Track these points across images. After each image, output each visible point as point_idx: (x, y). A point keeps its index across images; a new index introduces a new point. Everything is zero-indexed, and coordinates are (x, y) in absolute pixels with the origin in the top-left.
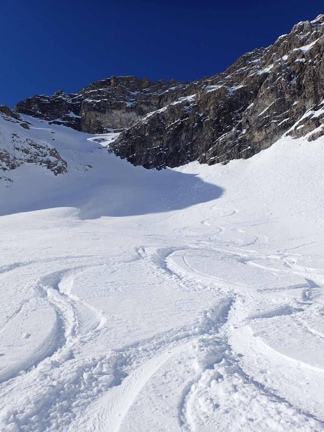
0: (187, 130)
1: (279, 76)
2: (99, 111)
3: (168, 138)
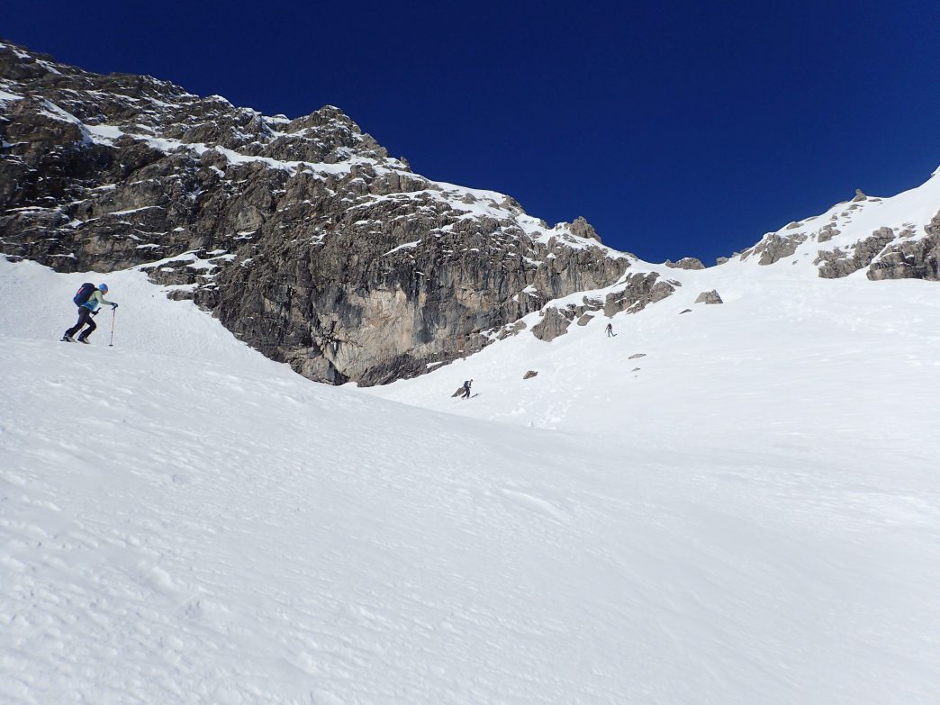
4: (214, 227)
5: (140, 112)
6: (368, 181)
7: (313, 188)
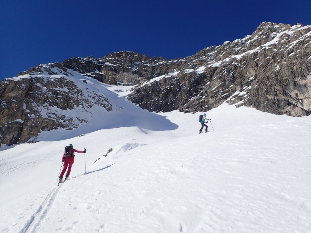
0: (173, 93)
1: (224, 70)
2: (115, 71)
3: (162, 96)
4: (241, 80)
5: (207, 59)
6: (287, 39)
7: (268, 52)
